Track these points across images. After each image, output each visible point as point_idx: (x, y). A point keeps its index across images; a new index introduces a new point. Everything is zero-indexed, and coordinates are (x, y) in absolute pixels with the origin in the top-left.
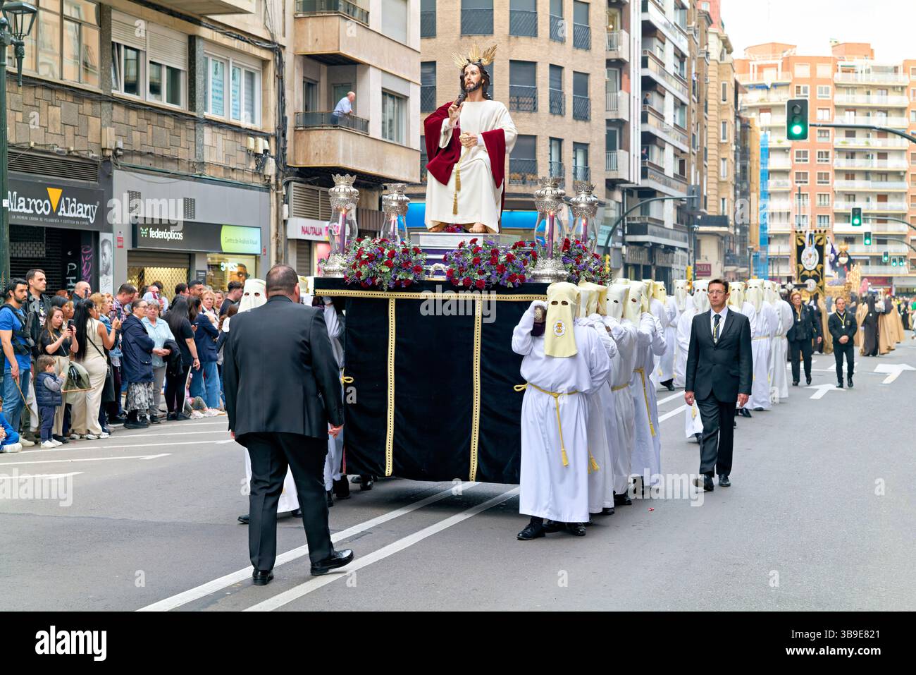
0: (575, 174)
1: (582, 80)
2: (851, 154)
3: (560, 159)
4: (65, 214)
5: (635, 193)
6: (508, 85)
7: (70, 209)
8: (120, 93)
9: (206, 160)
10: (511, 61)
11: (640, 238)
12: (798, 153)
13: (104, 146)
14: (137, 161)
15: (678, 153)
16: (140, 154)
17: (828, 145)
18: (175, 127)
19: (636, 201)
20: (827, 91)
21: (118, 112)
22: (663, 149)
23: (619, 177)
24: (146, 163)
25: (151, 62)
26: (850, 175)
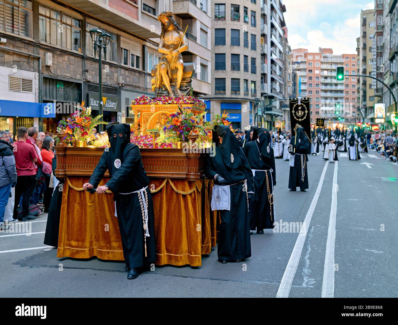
0: (252, 91)
1: (253, 60)
2: (326, 84)
3: (247, 86)
4: (108, 106)
5: (268, 97)
6: (230, 62)
7: (109, 104)
8: (123, 64)
9: (148, 87)
10: (232, 54)
11: (270, 112)
12: (309, 84)
13: (119, 83)
14: (128, 88)
15: (280, 84)
16: (129, 85)
17: (318, 82)
18: (139, 76)
19: (268, 100)
20: (318, 64)
21: (123, 71)
22: (276, 83)
23: (265, 92)
24: (130, 88)
25: (132, 54)
26: (326, 91)
